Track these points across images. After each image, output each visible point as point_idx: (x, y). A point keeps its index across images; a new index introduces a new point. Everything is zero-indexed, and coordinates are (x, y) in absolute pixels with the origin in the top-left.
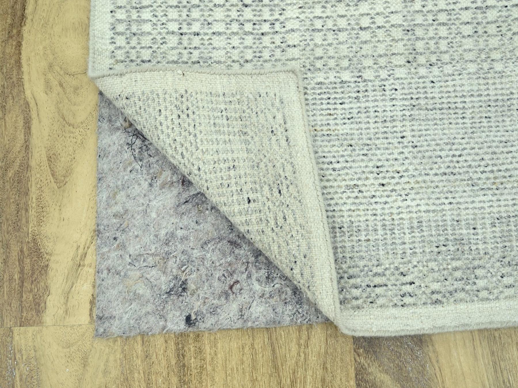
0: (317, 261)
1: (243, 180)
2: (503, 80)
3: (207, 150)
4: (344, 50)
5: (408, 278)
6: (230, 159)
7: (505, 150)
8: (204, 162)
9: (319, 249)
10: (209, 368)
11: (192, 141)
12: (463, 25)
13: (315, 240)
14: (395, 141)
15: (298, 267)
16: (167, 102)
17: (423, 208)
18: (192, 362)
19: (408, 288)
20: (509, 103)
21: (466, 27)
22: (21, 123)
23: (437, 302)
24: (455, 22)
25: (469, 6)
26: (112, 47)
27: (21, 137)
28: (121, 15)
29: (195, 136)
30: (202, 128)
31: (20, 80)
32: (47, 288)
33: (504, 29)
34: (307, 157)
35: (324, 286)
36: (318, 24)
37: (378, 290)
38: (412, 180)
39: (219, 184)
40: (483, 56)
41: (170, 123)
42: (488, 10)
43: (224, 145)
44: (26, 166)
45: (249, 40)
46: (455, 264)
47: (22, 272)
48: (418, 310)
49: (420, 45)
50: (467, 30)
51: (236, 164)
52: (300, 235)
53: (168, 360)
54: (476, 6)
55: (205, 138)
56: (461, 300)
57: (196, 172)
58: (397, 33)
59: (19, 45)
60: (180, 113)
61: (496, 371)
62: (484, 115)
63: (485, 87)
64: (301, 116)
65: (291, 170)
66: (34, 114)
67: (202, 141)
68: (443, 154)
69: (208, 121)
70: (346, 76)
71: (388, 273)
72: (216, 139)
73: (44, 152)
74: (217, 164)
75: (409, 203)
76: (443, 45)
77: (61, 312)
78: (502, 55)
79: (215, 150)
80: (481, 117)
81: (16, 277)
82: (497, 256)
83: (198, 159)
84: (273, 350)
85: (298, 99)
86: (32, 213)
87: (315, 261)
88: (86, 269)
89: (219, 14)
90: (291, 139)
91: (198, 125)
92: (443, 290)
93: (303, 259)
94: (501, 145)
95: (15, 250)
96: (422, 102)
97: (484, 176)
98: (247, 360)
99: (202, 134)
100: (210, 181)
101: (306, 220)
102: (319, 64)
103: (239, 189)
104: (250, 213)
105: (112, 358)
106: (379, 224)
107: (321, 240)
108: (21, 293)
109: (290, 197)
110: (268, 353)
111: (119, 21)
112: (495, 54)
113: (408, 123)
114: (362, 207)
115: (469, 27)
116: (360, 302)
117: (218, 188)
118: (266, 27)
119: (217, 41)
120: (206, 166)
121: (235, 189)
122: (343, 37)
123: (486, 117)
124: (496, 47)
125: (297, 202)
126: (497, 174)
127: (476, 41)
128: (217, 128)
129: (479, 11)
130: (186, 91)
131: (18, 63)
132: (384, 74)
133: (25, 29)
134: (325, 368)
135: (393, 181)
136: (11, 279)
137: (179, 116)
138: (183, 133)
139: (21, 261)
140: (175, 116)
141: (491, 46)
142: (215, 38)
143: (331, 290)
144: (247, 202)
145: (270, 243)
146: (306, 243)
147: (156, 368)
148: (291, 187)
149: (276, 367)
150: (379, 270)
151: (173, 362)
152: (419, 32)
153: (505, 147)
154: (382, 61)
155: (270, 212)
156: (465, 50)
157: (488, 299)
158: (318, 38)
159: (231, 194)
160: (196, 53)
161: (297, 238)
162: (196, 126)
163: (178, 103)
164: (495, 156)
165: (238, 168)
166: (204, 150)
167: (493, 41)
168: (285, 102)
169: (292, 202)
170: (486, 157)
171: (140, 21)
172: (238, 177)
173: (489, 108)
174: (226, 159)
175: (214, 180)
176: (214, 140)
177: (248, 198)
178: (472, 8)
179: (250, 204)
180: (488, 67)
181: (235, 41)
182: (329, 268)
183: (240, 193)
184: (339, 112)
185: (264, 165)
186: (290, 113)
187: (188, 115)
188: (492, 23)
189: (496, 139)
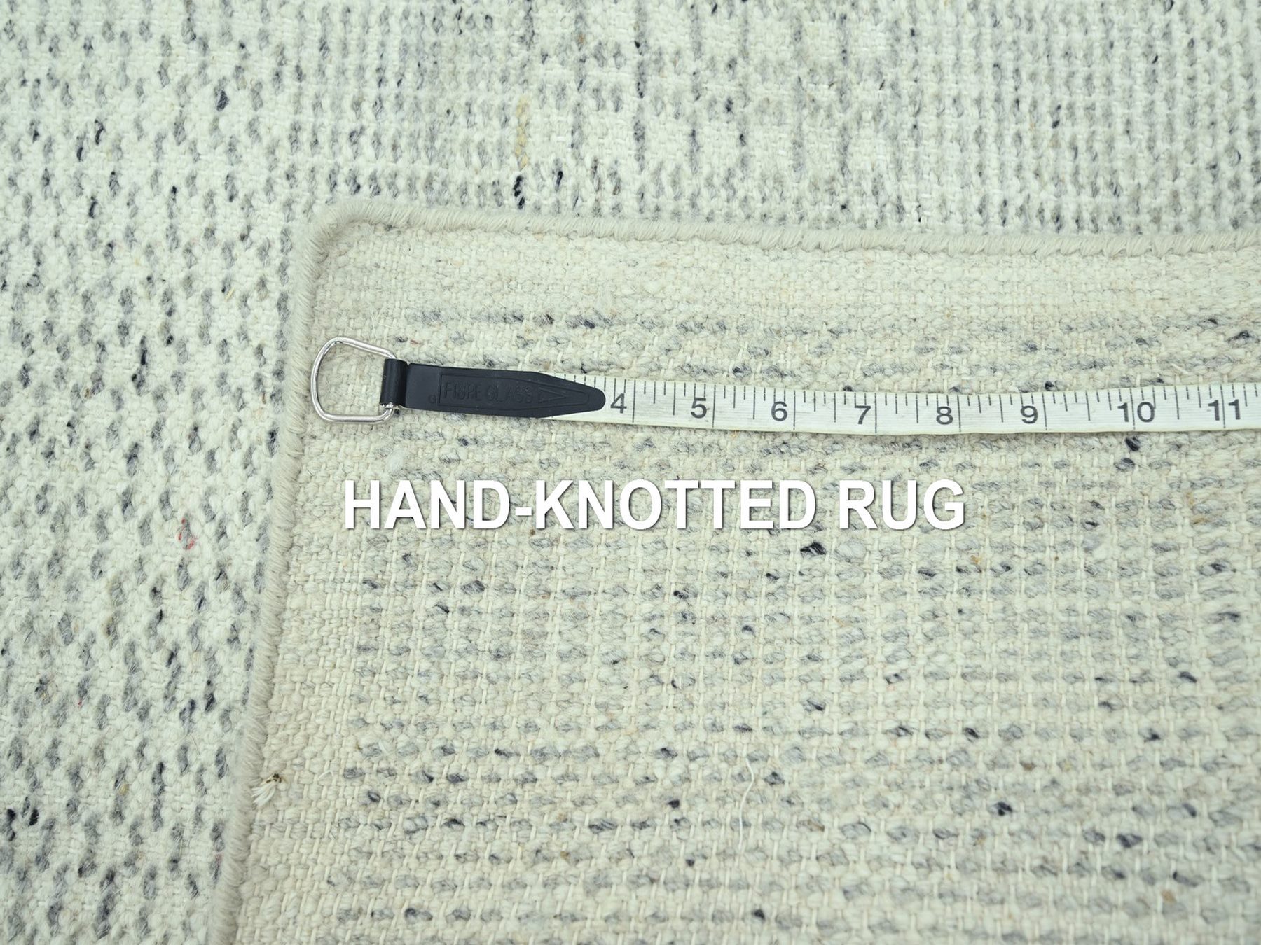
0: (1049, 301)
1: (737, 564)
2: (926, 30)
3: (603, 707)
6: (647, 607)
7: (1181, 66)
8: (647, 727)
9: (1008, 288)
11: (559, 771)
12: (702, 158)
13: (976, 299)
15: (1068, 375)
16: (385, 874)
20: (1007, 22)
21: (707, 148)
24: (688, 192)
25: (631, 125)
29: (541, 755)
30: (513, 718)
34: (663, 253)
35: (1138, 284)
39: (737, 669)
41: (468, 866)
42: (651, 42)
43: (589, 625)
51: (671, 583)
52: (955, 357)
54: (633, 90)
55: (552, 709)
57: (677, 768)
60: (443, 814)
62: (1046, 126)
63: (951, 111)
64: (499, 239)
65: (712, 339)
67: (567, 728)
69: (482, 683)
72: (562, 657)
74: (663, 671)
78: (825, 15)
79: (605, 672)
80: (1056, 144)
83: (628, 754)
85: (435, 237)
87: (1050, 309)
90: (585, 306)
91: (497, 734)
93: (1038, 355)
94: (1163, 79)
99: (539, 721)
100: (717, 713)
101: (904, 323)
103: (764, 585)
104: (857, 551)
107: (976, 273)
109: (814, 371)
112: (818, 41)
117: (751, 678)
120: (662, 717)
121: (763, 601)
123: (1056, 124)
124: (790, 32)
125: (835, 343)
127: (761, 110)
128: (517, 644)
129: (652, 81)
130: (352, 774)
137: (454, 821)
138: (523, 809)
140: (451, 843)
141: (787, 54)
143: (1154, 260)
144: (818, 559)
145: (976, 480)
146: (984, 336)
148: (780, 359)
153: (1170, 62)
155: (863, 469)
156: (798, 166)
159: (779, 618)
161: (965, 370)
162: (503, 746)
163: (401, 819)
164: (1203, 116)
165: (689, 579)
166: (602, 720)
167: (770, 39)
168: (436, 300)
169: (834, 368)
172: (721, 581)
173: (1025, 106)
174: (645, 628)
175: (717, 690)
176: (566, 667)
177: (805, 550)
178: (640, 108)
179: (826, 545)
180: (872, 84)
182: (1075, 258)
183: (780, 582)
185: (682, 456)
186: (481, 285)
187: (456, 779)
188: (696, 31)
189: (1141, 96)
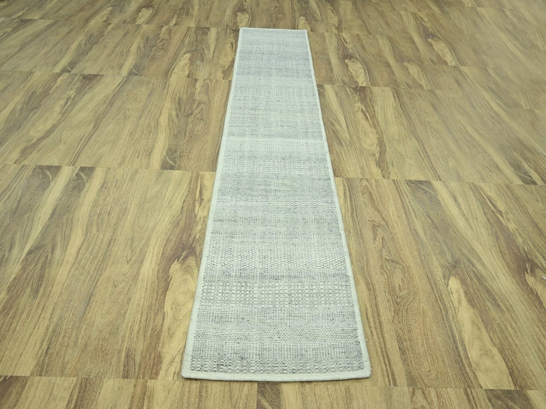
4: (270, 299)
5: (285, 365)
10: (209, 397)
14: (284, 325)
17: (291, 345)
18: (204, 394)
19: (285, 368)
22: (162, 318)
23: (293, 373)
24: (304, 293)
26: (202, 296)
27: (161, 322)
28: (206, 287)
31: (164, 306)
32: (161, 368)
33: (318, 296)
36: (263, 292)
37: (276, 368)
38: (288, 336)
40: (312, 303)
44: (161, 331)
45: (242, 296)
46: (300, 361)
47: (154, 362)
48: (288, 375)
49: (293, 299)
50: (307, 295)
53: (196, 393)
56: (301, 372)
58: (286, 295)
59: (165, 296)
61: (303, 404)
66: (166, 316)
68: (298, 329)
70: (270, 306)
71: (279, 363)
73: (167, 328)
75: (287, 343)
76: (300, 299)
77: (164, 376)
78: (317, 303)
80: (310, 320)
81: (152, 364)
82: (313, 360)
84: (231, 392)
86: (160, 345)
88: (174, 363)
89: (234, 288)
92: (296, 369)
95: (153, 355)
96: (293, 314)
97: (310, 336)
98: (222, 395)
102: (263, 303)
105: (178, 391)
106: (277, 349)
108: (152, 369)
110: (229, 393)
111: (205, 289)
112: (315, 302)
113: (288, 320)
114: (272, 343)
115: (308, 294)
116: (269, 371)
118: (248, 292)
119: (233, 295)
122: (270, 296)
123: (312, 320)
124: (315, 300)
126: (315, 336)
127: (310, 298)
131: (164, 302)
132: (282, 306)
133: (168, 292)
134: (247, 399)
135: (283, 336)
136: (150, 365)
139: (154, 359)
142: (232, 294)
147: (191, 395)
149: (231, 398)
150: (276, 362)
151: (198, 394)
152: (293, 295)
154: (282, 303)
156: (306, 301)
157: (310, 372)
158: (263, 296)
160: (226, 298)
170: (311, 331)
171: (211, 289)
173: (313, 317)
181: (238, 296)
184: (268, 316)
